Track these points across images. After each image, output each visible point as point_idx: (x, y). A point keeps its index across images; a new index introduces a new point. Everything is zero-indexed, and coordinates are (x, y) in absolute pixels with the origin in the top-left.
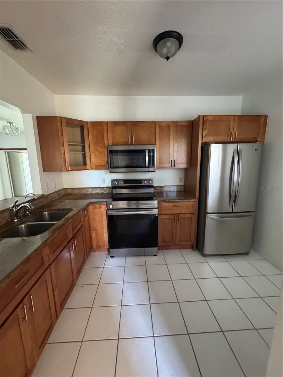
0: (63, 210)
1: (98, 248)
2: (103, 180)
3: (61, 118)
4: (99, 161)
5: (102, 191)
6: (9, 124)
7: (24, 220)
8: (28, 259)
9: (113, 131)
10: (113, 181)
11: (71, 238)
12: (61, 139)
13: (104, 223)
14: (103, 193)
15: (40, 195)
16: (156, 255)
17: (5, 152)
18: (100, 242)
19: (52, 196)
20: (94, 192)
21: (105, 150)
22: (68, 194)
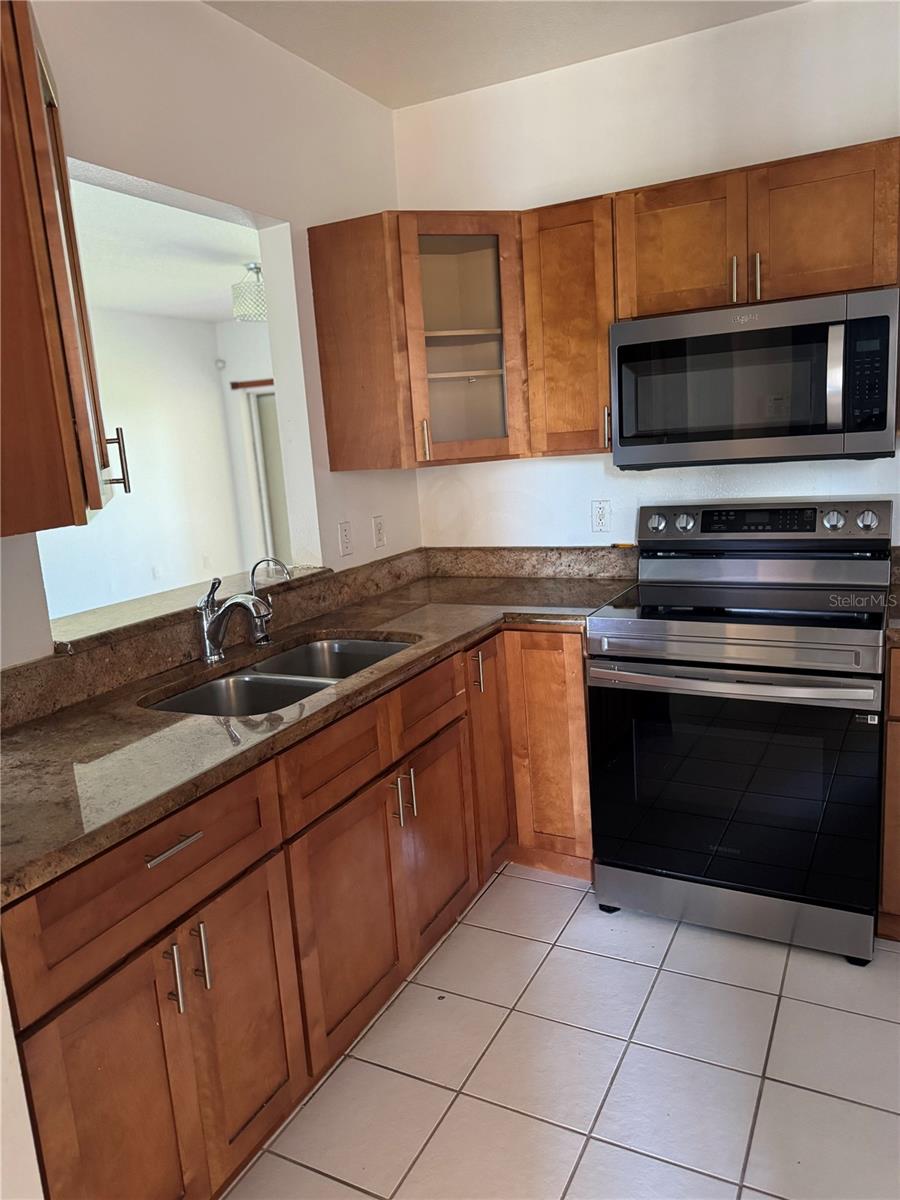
0: (386, 639)
1: (541, 846)
2: (595, 512)
3: (399, 216)
4: (569, 411)
5: (585, 568)
6: (252, 275)
7: (239, 662)
8: (195, 784)
9: (642, 241)
10: (645, 513)
11: (394, 761)
12: (397, 315)
13: (572, 728)
14: (591, 579)
15: (315, 571)
16: (862, 963)
17: (248, 395)
18: (551, 821)
19: (361, 578)
20: (548, 571)
21: (599, 351)
22: (435, 576)
